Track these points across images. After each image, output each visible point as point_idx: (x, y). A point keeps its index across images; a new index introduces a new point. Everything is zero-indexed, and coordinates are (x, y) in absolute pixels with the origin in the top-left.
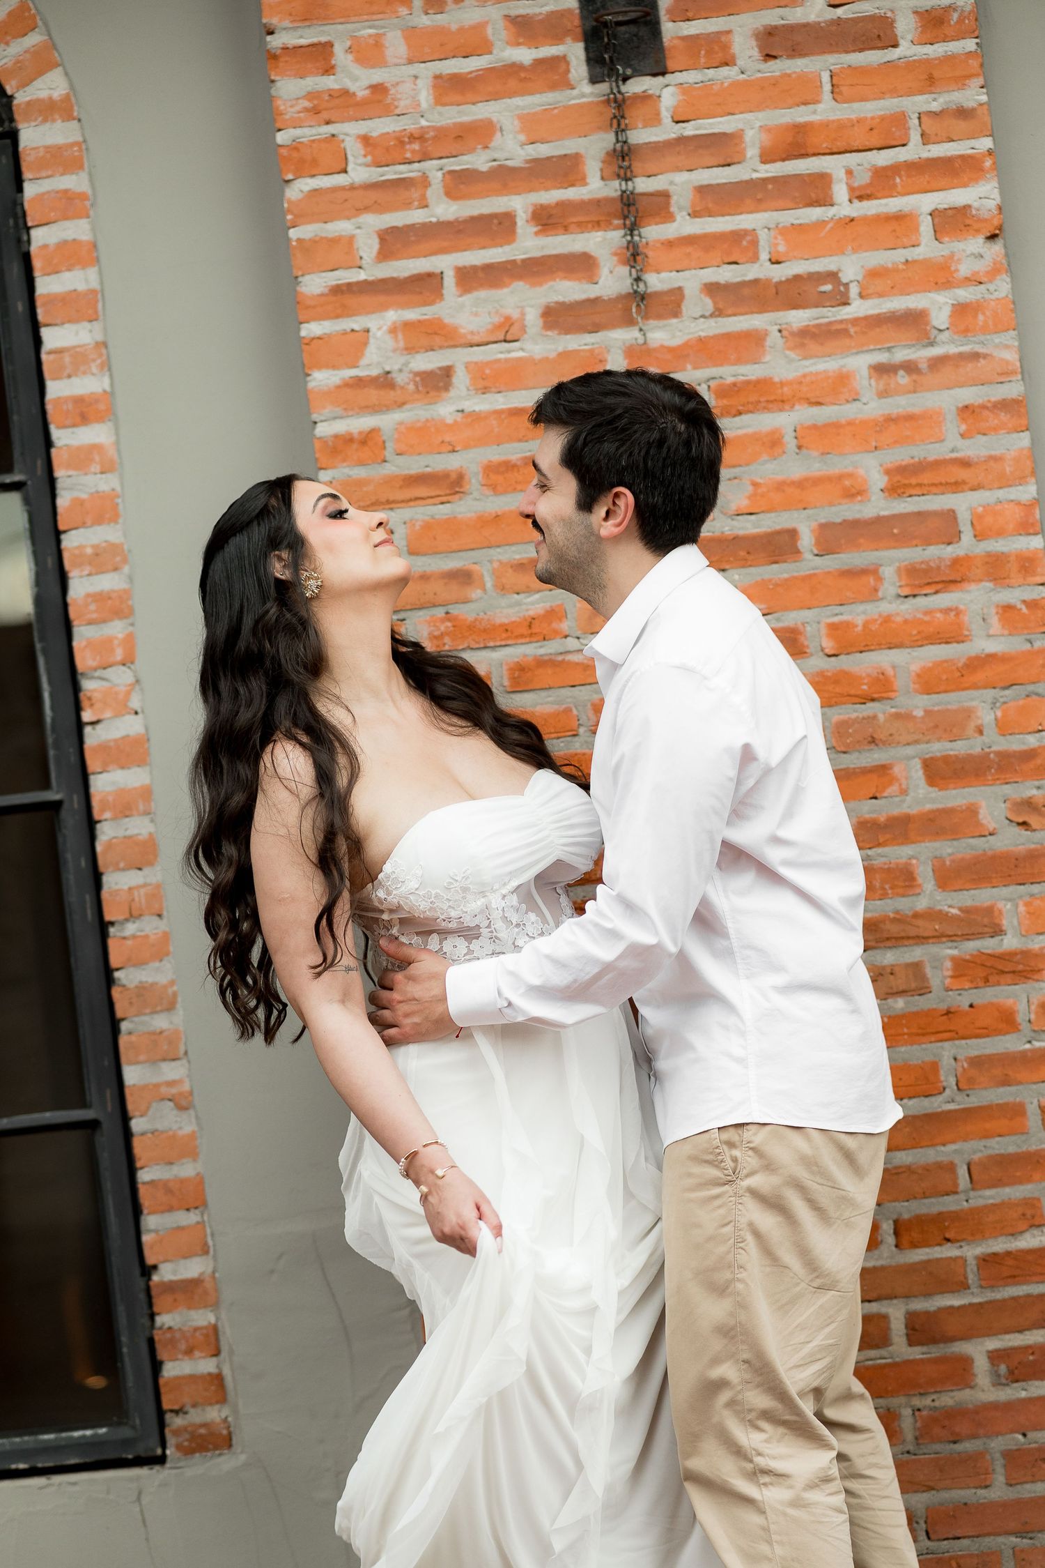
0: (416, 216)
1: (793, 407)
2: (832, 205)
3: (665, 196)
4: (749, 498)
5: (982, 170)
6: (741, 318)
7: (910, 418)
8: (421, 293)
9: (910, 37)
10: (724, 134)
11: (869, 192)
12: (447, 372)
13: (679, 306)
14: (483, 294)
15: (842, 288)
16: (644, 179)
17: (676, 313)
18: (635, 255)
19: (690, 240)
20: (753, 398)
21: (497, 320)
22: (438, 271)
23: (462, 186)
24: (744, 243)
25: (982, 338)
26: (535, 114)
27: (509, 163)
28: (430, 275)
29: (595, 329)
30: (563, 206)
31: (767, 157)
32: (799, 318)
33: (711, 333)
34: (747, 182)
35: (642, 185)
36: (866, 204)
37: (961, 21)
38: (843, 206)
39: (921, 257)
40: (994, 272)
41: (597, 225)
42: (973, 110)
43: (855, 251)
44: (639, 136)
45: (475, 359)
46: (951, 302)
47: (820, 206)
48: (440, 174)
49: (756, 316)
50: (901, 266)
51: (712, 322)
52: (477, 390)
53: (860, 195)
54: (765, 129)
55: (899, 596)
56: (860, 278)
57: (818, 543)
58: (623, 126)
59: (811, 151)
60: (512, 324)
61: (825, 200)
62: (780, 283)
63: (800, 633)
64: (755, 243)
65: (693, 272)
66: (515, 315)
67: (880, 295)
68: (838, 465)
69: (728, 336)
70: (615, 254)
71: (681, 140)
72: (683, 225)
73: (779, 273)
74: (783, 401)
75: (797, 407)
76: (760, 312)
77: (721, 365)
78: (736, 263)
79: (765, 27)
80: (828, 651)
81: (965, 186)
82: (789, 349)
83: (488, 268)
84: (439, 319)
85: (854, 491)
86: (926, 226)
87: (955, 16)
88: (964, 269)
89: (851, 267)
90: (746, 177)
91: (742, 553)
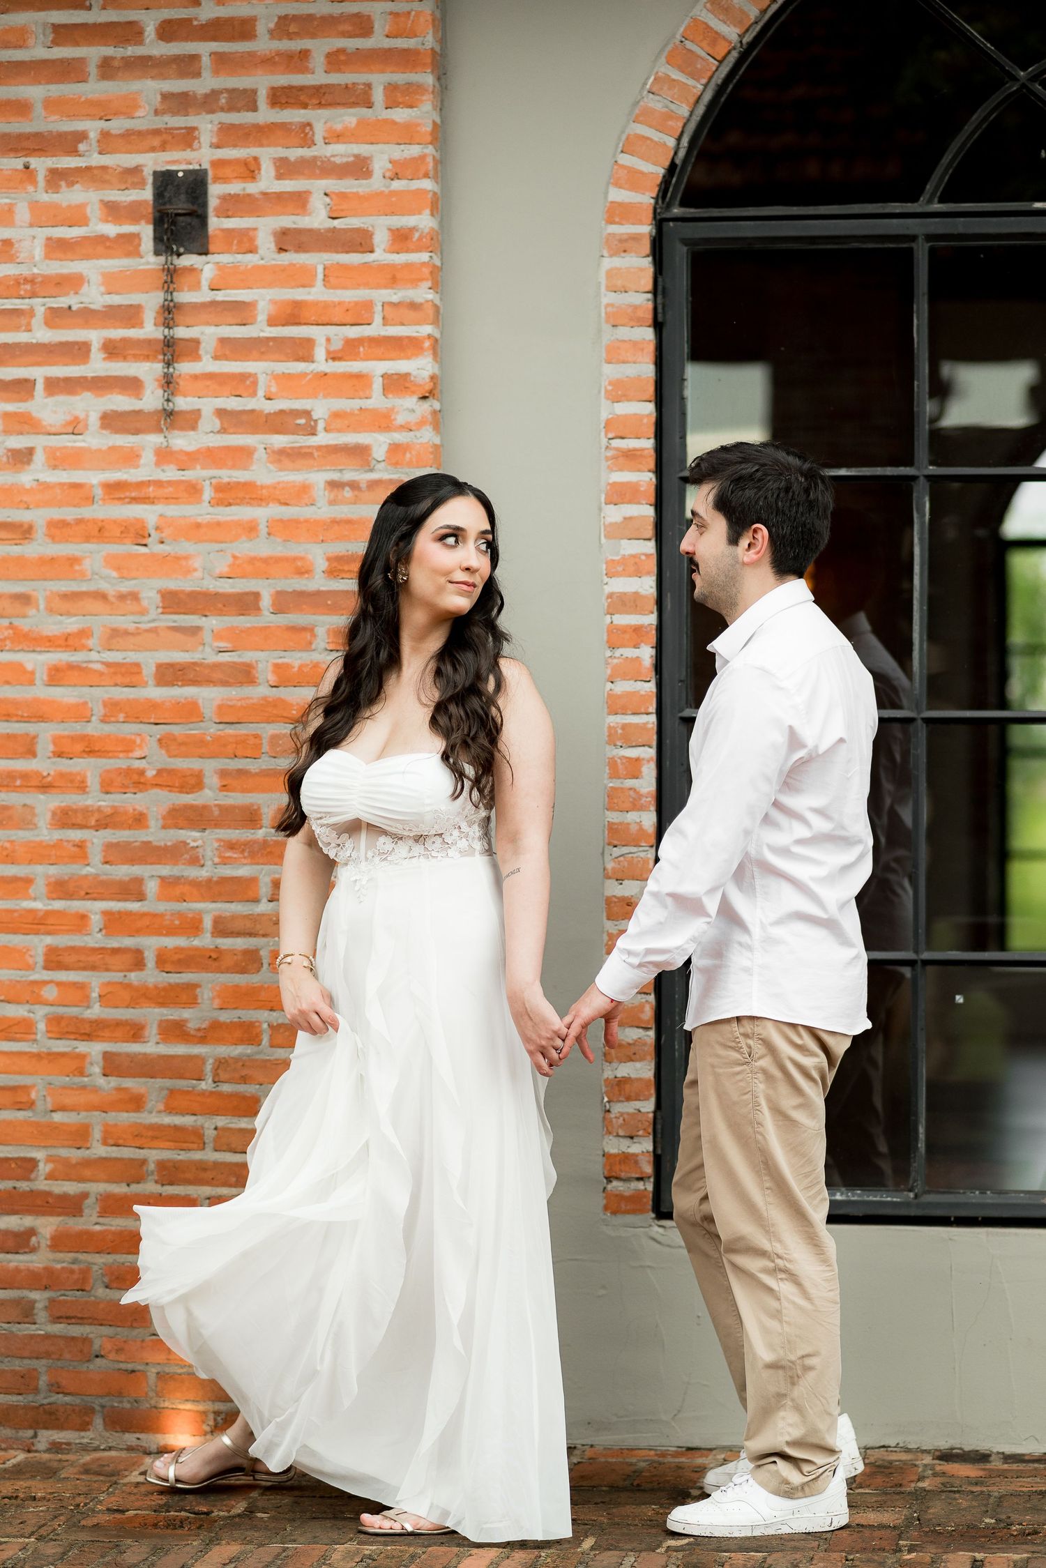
0: (22, 337)
1: (268, 504)
2: (313, 362)
3: (196, 342)
4: (229, 566)
5: (422, 348)
6: (239, 436)
7: (349, 522)
8: (19, 393)
9: (383, 246)
10: (244, 302)
11: (340, 355)
12: (31, 451)
13: (196, 422)
14: (61, 398)
15: (312, 423)
16: (184, 328)
17: (194, 427)
18: (168, 383)
19: (210, 376)
20: (241, 495)
21: (69, 418)
22: (33, 378)
23: (57, 320)
24: (248, 382)
25: (407, 470)
26: (113, 273)
27: (92, 307)
28: (26, 381)
29: (137, 432)
30: (125, 341)
31: (272, 322)
32: (280, 441)
33: (216, 444)
34: (255, 339)
35: (181, 332)
36: (337, 364)
37: (420, 239)
38: (321, 363)
39: (371, 407)
40: (421, 424)
41: (147, 358)
42: (421, 304)
43: (325, 397)
44: (184, 297)
45: (50, 444)
46: (388, 441)
47: (305, 361)
48: (43, 309)
49: (249, 436)
50: (356, 412)
51: (219, 436)
52: (49, 466)
53: (334, 357)
54: (273, 302)
55: (326, 650)
56: (326, 417)
57: (274, 605)
58: (171, 290)
59: (303, 321)
60: (79, 423)
61: (308, 358)
62: (270, 414)
63: (254, 668)
64: (255, 383)
65: (210, 399)
66: (82, 416)
67: (339, 431)
68: (294, 550)
69: (228, 449)
70: (157, 380)
71: (214, 303)
72: (207, 365)
73: (270, 407)
74: (261, 499)
75: (271, 505)
76: (253, 433)
77: (221, 468)
78: (240, 396)
79: (282, 228)
80: (271, 683)
81: (408, 358)
82: (271, 463)
83: (67, 380)
84: (29, 413)
85: (303, 570)
86: (377, 384)
87: (417, 235)
88: (400, 419)
89: (321, 408)
90: (255, 335)
91: (220, 606)
